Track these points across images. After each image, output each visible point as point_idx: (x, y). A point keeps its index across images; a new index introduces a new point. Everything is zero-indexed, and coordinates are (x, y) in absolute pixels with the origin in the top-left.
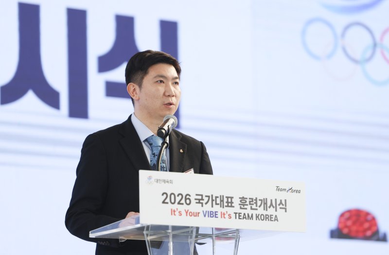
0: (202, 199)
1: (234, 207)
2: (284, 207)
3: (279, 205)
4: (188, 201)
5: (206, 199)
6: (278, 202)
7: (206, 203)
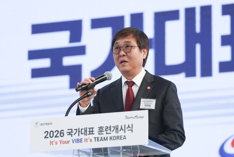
0: (72, 132)
1: (94, 134)
2: (131, 129)
3: (127, 128)
4: (62, 135)
5: (74, 132)
7: (74, 134)
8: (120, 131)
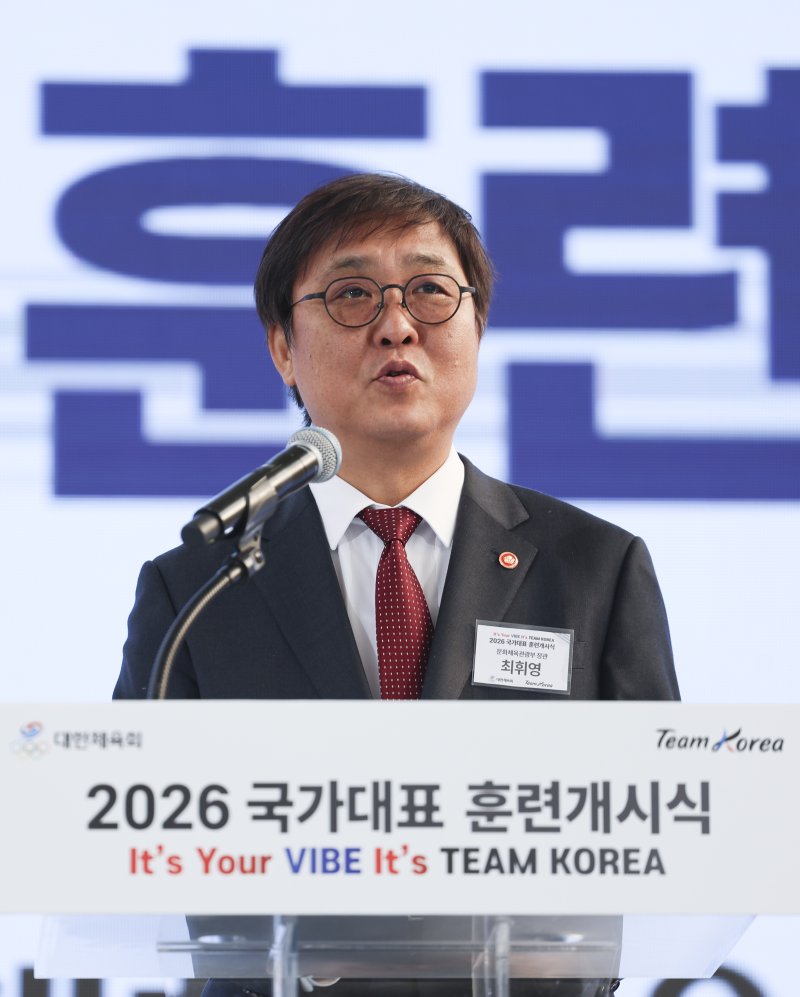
0: (285, 802)
1: (440, 825)
2: (697, 811)
3: (672, 805)
4: (214, 814)
5: (303, 802)
6: (667, 794)
7: (303, 818)
8: (622, 817)
